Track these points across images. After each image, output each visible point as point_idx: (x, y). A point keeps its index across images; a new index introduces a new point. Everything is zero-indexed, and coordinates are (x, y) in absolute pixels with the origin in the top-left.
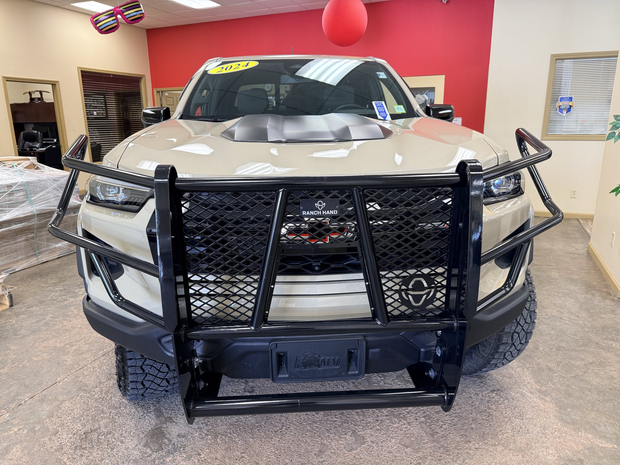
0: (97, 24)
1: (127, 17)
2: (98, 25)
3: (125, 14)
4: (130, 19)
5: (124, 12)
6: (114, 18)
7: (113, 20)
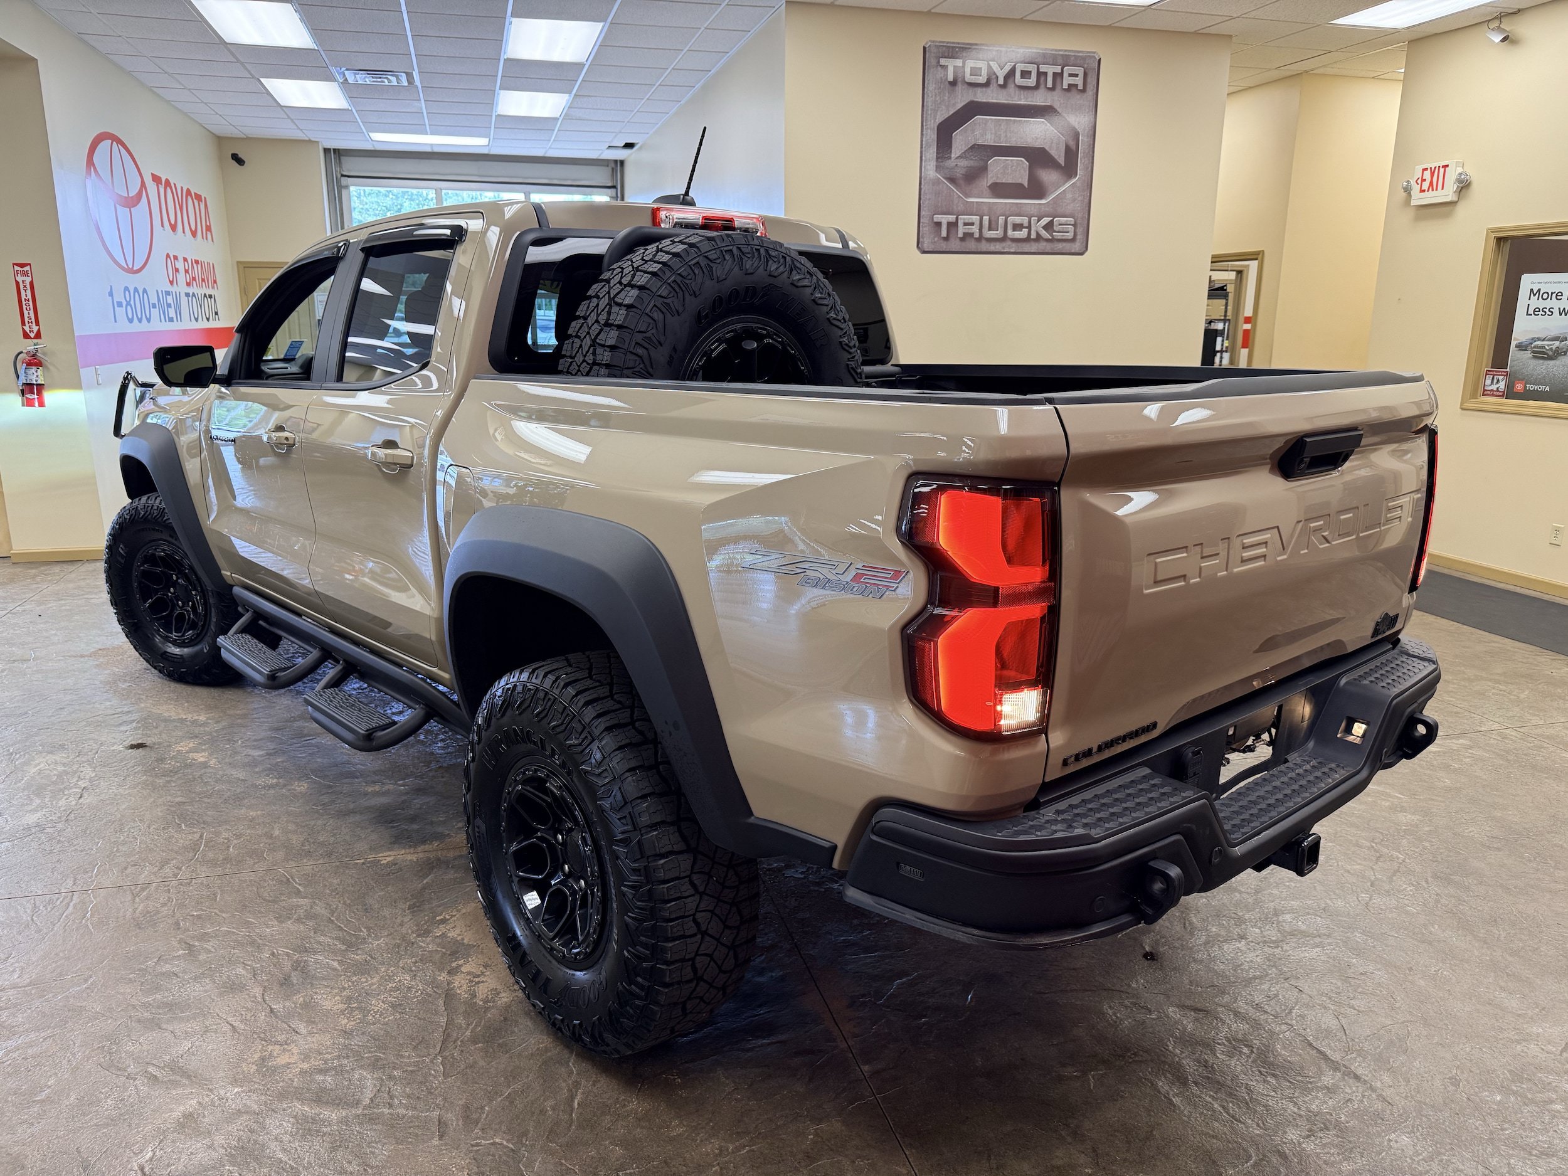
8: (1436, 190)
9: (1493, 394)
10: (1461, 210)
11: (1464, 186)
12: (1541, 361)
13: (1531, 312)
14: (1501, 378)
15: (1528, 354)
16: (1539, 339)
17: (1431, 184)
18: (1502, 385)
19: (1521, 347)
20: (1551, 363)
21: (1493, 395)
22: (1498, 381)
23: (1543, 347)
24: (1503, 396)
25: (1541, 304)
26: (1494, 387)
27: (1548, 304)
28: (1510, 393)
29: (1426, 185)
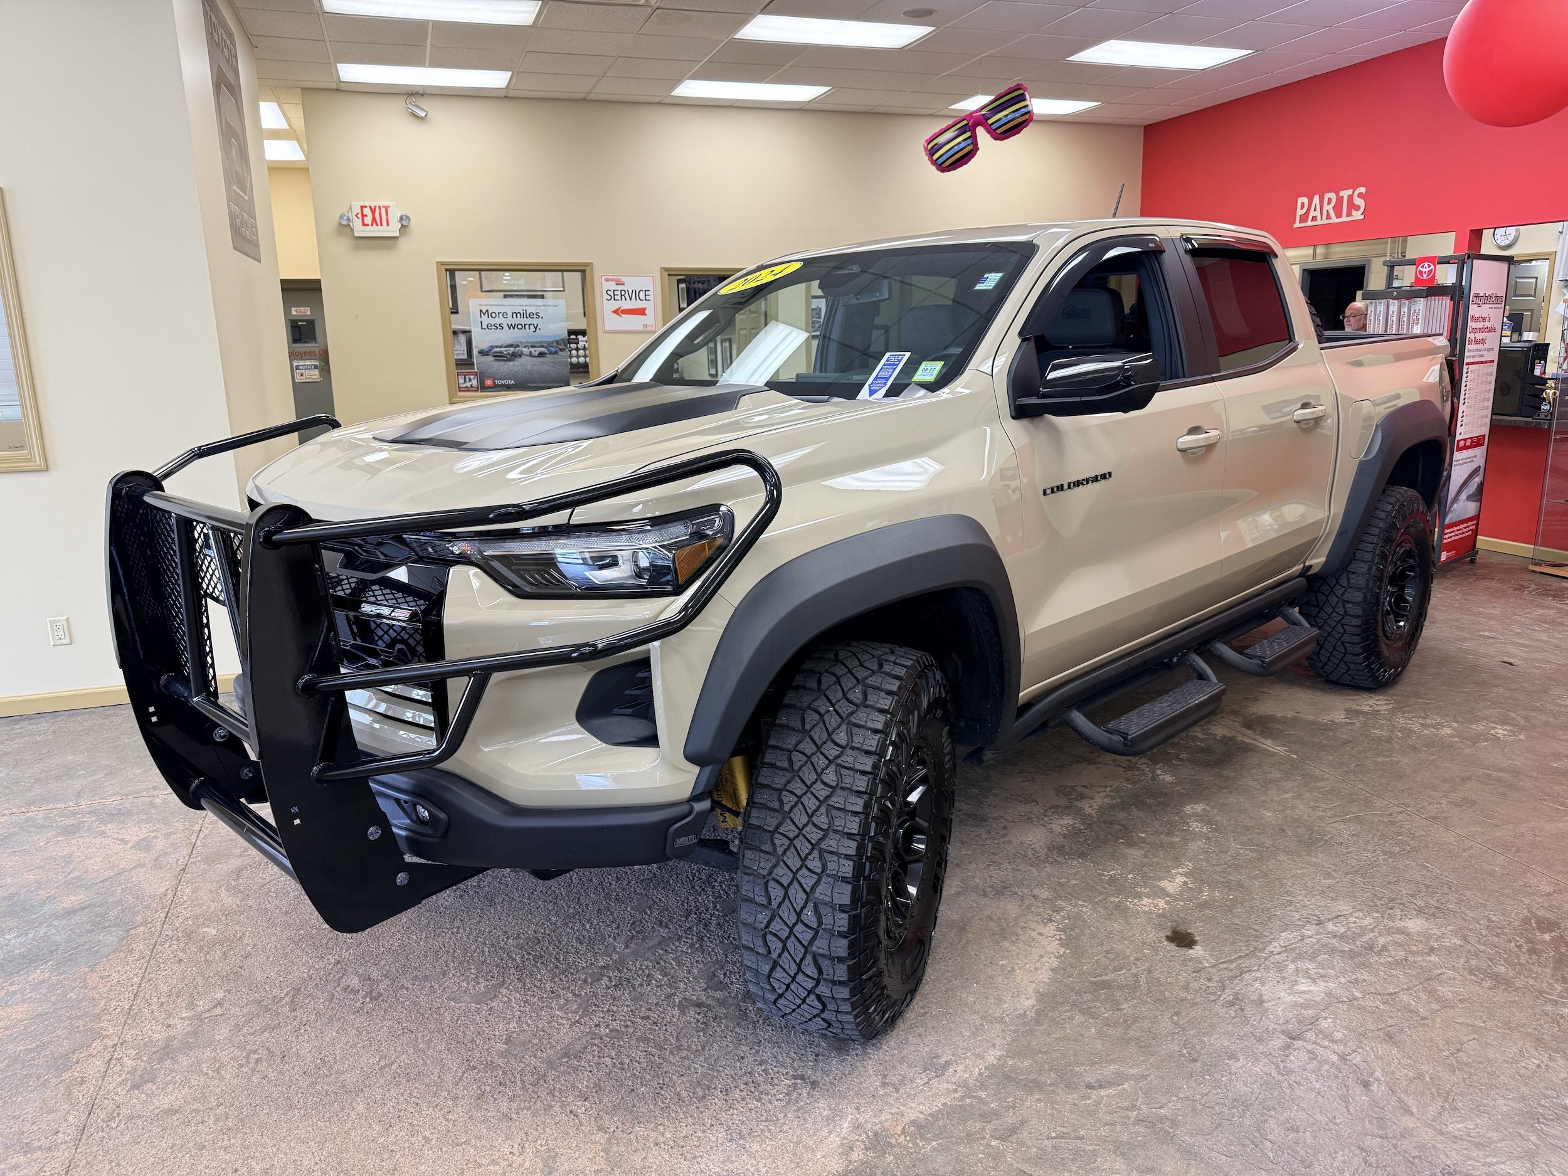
0: (933, 155)
1: (994, 127)
2: (935, 157)
3: (990, 122)
4: (999, 131)
5: (989, 119)
6: (968, 134)
7: (965, 140)
8: (381, 225)
9: (467, 389)
10: (404, 244)
11: (405, 224)
12: (503, 363)
13: (484, 326)
14: (472, 377)
15: (490, 359)
16: (497, 347)
17: (374, 219)
18: (475, 382)
19: (482, 353)
20: (511, 363)
21: (469, 391)
22: (470, 380)
23: (501, 352)
24: (478, 390)
25: (493, 321)
26: (468, 384)
27: (497, 321)
28: (483, 387)
29: (368, 220)
